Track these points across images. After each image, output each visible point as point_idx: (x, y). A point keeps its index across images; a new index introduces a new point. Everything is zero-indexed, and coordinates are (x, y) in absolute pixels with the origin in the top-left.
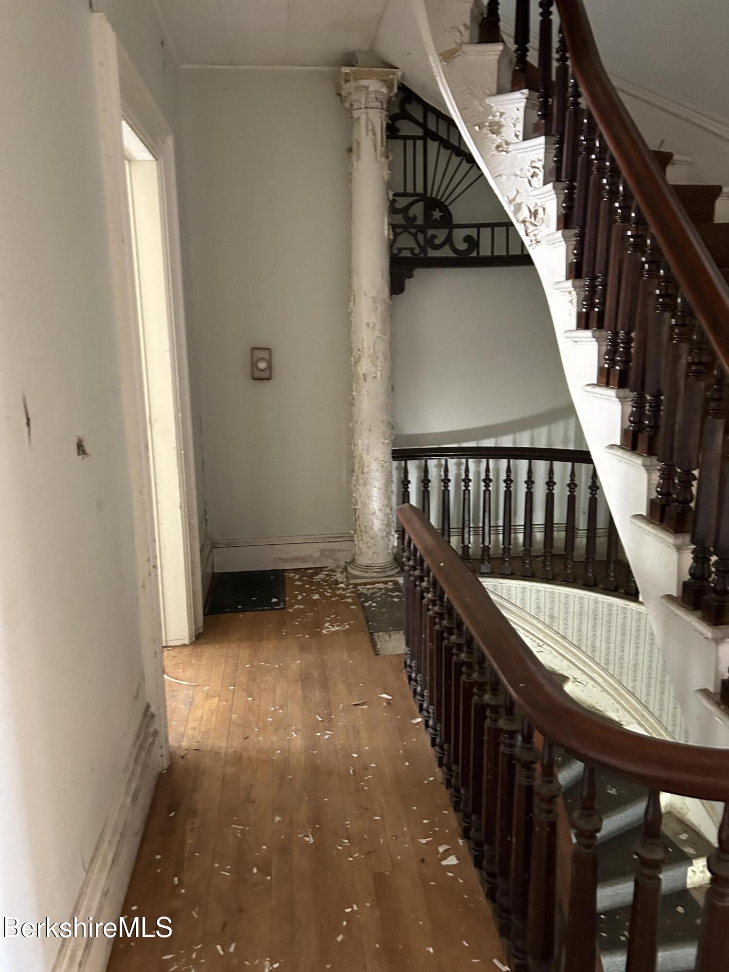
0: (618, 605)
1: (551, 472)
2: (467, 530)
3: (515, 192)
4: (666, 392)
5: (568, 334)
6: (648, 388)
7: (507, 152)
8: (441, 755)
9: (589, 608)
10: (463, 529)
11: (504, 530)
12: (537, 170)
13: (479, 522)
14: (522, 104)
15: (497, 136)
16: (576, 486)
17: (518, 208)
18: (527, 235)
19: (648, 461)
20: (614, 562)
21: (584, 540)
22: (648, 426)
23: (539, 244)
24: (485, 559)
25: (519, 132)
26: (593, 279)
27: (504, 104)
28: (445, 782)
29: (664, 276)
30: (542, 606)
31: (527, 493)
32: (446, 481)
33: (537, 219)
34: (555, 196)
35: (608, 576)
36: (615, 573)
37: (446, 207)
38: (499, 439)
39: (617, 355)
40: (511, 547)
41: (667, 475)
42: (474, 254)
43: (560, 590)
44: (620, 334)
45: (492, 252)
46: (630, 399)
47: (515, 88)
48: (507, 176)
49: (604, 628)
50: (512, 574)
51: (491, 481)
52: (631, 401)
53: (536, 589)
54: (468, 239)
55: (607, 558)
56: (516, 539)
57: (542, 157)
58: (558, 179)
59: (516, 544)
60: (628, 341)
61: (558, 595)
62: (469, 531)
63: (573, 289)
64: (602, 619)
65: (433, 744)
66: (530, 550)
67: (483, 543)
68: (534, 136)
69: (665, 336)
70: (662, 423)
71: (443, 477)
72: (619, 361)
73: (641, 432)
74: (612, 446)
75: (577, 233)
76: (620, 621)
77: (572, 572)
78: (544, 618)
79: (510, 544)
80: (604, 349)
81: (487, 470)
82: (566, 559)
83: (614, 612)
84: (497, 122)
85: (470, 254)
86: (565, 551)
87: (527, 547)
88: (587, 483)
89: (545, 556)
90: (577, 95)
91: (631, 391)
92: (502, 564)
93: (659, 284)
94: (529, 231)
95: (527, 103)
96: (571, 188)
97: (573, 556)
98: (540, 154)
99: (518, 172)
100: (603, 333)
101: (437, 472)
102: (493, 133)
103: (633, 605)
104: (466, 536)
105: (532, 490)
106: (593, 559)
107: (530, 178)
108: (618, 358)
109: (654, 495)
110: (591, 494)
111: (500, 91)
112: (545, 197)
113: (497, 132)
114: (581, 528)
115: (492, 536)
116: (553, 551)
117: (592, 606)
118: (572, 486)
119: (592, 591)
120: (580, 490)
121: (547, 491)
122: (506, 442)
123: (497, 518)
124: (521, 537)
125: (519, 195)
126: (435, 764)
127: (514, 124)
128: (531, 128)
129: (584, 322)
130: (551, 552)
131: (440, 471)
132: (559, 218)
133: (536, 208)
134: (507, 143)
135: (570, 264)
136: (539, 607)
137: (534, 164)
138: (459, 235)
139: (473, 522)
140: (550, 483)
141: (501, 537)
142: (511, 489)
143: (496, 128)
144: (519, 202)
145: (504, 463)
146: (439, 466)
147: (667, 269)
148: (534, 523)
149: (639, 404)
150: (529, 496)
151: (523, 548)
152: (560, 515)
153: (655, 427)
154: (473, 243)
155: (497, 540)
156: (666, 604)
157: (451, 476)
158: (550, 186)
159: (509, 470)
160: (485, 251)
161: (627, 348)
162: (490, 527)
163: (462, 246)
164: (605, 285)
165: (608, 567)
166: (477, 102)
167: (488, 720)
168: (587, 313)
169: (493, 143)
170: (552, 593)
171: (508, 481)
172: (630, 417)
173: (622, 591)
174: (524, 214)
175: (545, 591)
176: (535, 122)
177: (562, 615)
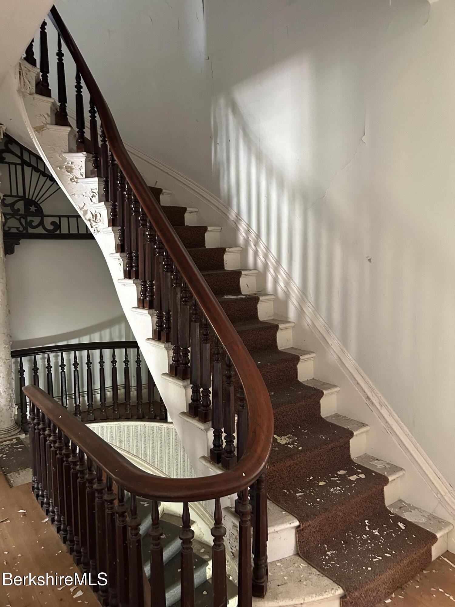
0: (157, 427)
1: (114, 355)
2: (65, 396)
3: (83, 204)
4: (172, 311)
5: (120, 281)
6: (164, 309)
7: (77, 183)
8: (64, 536)
9: (141, 431)
10: (62, 396)
11: (88, 393)
12: (94, 194)
13: (72, 391)
14: (84, 159)
15: (71, 174)
16: (129, 361)
17: (85, 212)
18: (92, 227)
19: (167, 345)
20: (153, 402)
21: (135, 392)
22: (166, 327)
23: (99, 232)
24: (77, 413)
25: (83, 173)
26: (131, 253)
27: (73, 158)
28: (69, 551)
29: (166, 255)
30: (114, 436)
31: (100, 369)
32: (49, 367)
33: (97, 219)
34: (106, 209)
35: (150, 410)
36: (154, 409)
37: (39, 205)
38: (81, 339)
39: (147, 292)
40: (93, 403)
41: (176, 351)
42: (58, 232)
43: (124, 424)
44: (147, 282)
45: (69, 232)
46: (156, 314)
47: (79, 150)
48: (78, 195)
49: (150, 441)
50: (95, 419)
51: (78, 364)
52: (156, 315)
53: (110, 426)
54: (53, 223)
55: (149, 400)
56: (96, 398)
57: (97, 187)
58: (107, 200)
59: (96, 401)
60: (152, 286)
61: (123, 427)
62: (66, 397)
63: (120, 258)
64: (149, 437)
65: (59, 530)
66: (105, 403)
67: (75, 403)
68: (91, 176)
69: (169, 284)
70: (172, 325)
71: (47, 365)
72: (148, 295)
73: (163, 331)
74: (149, 339)
75: (119, 229)
76: (159, 436)
77: (130, 412)
78: (116, 443)
79: (92, 401)
80: (140, 289)
81: (75, 357)
82: (126, 405)
83: (155, 431)
84: (70, 167)
85: (55, 232)
86: (125, 400)
87: (103, 401)
88: (134, 359)
89: (114, 405)
90: (113, 160)
91: (155, 310)
92: (89, 414)
93: (164, 259)
94: (93, 225)
95: (86, 159)
96: (114, 206)
97: (130, 402)
98: (96, 185)
99: (84, 194)
100: (138, 281)
101: (42, 362)
102: (68, 172)
103: (165, 425)
104: (64, 400)
105: (103, 367)
106: (141, 402)
107: (91, 198)
108: (148, 294)
109: (171, 362)
110: (137, 365)
111: (70, 151)
112: (100, 208)
113: (70, 172)
114: (133, 386)
115: (81, 398)
116: (118, 401)
117: (143, 430)
118: (126, 362)
119: (142, 421)
120: (131, 363)
121: (113, 367)
122: (85, 340)
123: (83, 387)
124: (98, 396)
125: (85, 206)
126: (61, 542)
127: (80, 169)
128: (90, 172)
129: (128, 275)
130: (117, 402)
131: (45, 362)
132: (109, 220)
133: (96, 213)
134: (76, 178)
135: (118, 244)
136: (112, 437)
137: (92, 191)
138: (48, 221)
139: (68, 392)
140: (114, 362)
141: (86, 398)
142: (91, 368)
143: (70, 170)
144: (86, 209)
145: (85, 353)
146: (43, 358)
147: (167, 252)
148: (106, 387)
149: (160, 317)
150: (102, 371)
151: (101, 403)
152: (121, 380)
153: (169, 328)
154: (57, 226)
155: (84, 400)
156: (182, 417)
157: (52, 364)
158: (103, 203)
159: (88, 356)
160: (65, 230)
161: (152, 289)
162: (79, 393)
163: (51, 228)
164: (137, 257)
165: (150, 405)
166: (57, 155)
167: (97, 499)
168: (129, 271)
169: (68, 177)
170: (120, 427)
171: (89, 363)
172: (156, 323)
173: (158, 418)
174: (89, 216)
175: (115, 426)
176: (92, 169)
177: (126, 439)
